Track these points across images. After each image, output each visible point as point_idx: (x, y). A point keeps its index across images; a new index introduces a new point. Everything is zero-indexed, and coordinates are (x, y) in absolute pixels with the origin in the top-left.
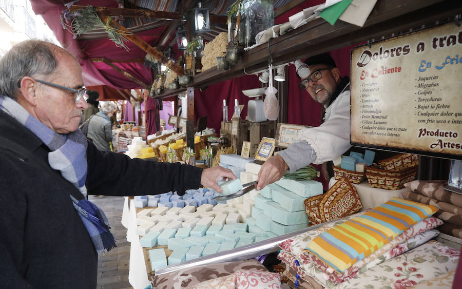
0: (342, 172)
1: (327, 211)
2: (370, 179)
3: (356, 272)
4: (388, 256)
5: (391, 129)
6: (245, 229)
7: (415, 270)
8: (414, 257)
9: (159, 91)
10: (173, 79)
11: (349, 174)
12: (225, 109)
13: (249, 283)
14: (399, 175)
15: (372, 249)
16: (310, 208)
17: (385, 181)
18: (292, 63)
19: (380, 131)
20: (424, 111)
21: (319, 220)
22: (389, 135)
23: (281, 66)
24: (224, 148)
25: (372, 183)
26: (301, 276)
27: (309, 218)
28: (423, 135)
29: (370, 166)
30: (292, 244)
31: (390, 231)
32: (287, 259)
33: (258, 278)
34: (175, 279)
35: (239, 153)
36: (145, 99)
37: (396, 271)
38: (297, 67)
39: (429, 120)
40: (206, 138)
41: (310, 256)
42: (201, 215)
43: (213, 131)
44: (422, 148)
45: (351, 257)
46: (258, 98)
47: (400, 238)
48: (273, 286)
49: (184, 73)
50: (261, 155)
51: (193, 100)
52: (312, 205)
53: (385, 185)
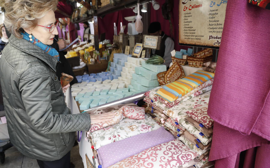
0: (176, 59)
1: (168, 79)
2: (189, 62)
3: (178, 103)
4: (193, 96)
5: (197, 36)
6: (128, 91)
7: (204, 101)
8: (204, 96)
9: (77, 19)
10: (85, 12)
11: (179, 60)
12: (115, 29)
13: (130, 111)
14: (203, 60)
15: (185, 93)
16: (160, 78)
17: (196, 63)
18: (150, 2)
19: (192, 37)
20: (212, 27)
21: (164, 83)
22: (196, 39)
23: (144, 3)
24: (115, 50)
25: (190, 65)
26: (154, 107)
27: (160, 83)
28: (211, 38)
29: (190, 56)
30: (150, 93)
31: (194, 84)
32: (148, 100)
33: (134, 109)
34: (94, 112)
35: (124, 52)
36: (69, 24)
37: (196, 102)
38: (153, 4)
39: (213, 31)
40: (105, 45)
41: (158, 97)
42: (105, 85)
43: (109, 41)
44: (210, 45)
45: (176, 96)
46: (133, 22)
47: (199, 88)
48: (141, 112)
49: (91, 8)
50: (135, 53)
51: (97, 24)
52: (161, 76)
53: (196, 65)
